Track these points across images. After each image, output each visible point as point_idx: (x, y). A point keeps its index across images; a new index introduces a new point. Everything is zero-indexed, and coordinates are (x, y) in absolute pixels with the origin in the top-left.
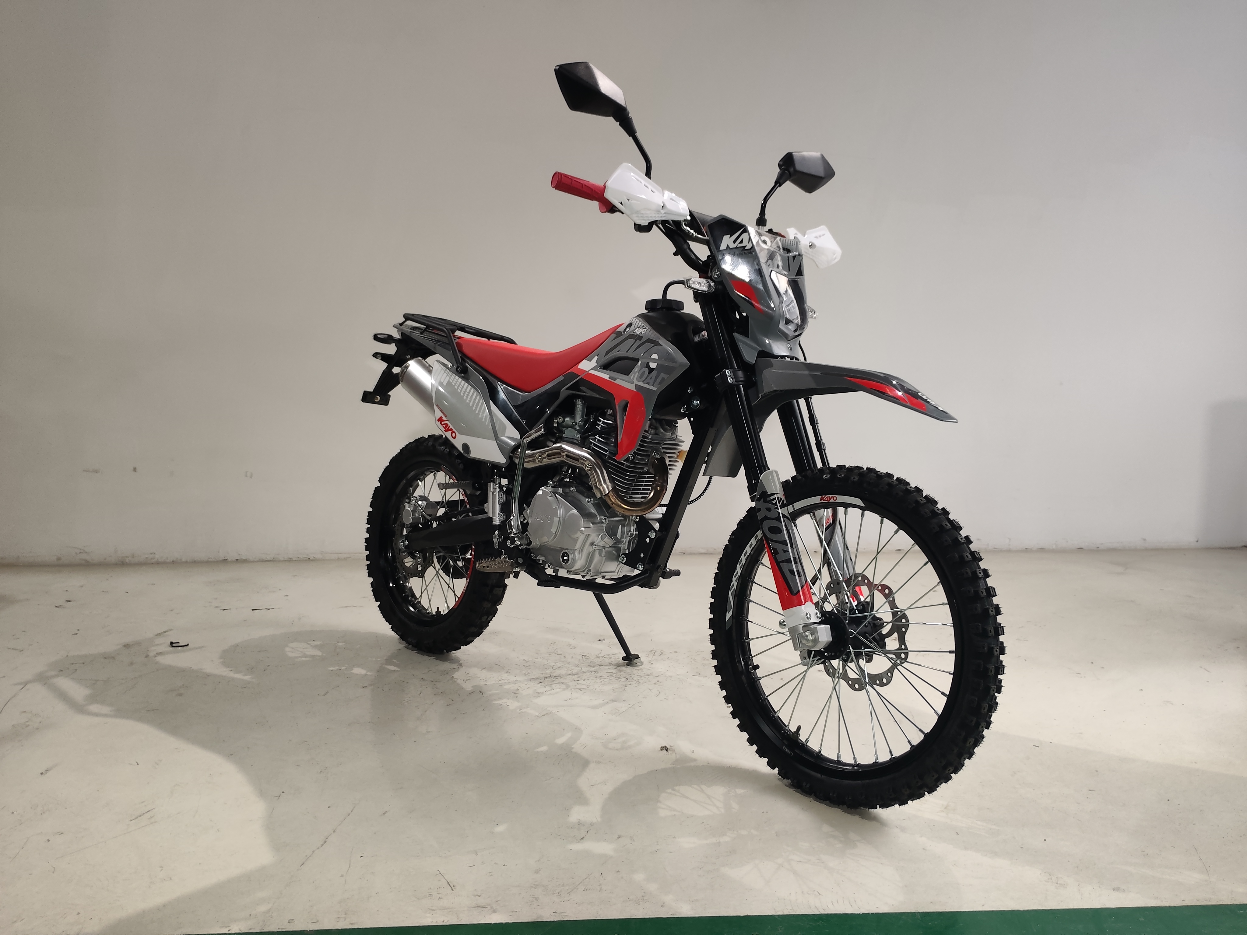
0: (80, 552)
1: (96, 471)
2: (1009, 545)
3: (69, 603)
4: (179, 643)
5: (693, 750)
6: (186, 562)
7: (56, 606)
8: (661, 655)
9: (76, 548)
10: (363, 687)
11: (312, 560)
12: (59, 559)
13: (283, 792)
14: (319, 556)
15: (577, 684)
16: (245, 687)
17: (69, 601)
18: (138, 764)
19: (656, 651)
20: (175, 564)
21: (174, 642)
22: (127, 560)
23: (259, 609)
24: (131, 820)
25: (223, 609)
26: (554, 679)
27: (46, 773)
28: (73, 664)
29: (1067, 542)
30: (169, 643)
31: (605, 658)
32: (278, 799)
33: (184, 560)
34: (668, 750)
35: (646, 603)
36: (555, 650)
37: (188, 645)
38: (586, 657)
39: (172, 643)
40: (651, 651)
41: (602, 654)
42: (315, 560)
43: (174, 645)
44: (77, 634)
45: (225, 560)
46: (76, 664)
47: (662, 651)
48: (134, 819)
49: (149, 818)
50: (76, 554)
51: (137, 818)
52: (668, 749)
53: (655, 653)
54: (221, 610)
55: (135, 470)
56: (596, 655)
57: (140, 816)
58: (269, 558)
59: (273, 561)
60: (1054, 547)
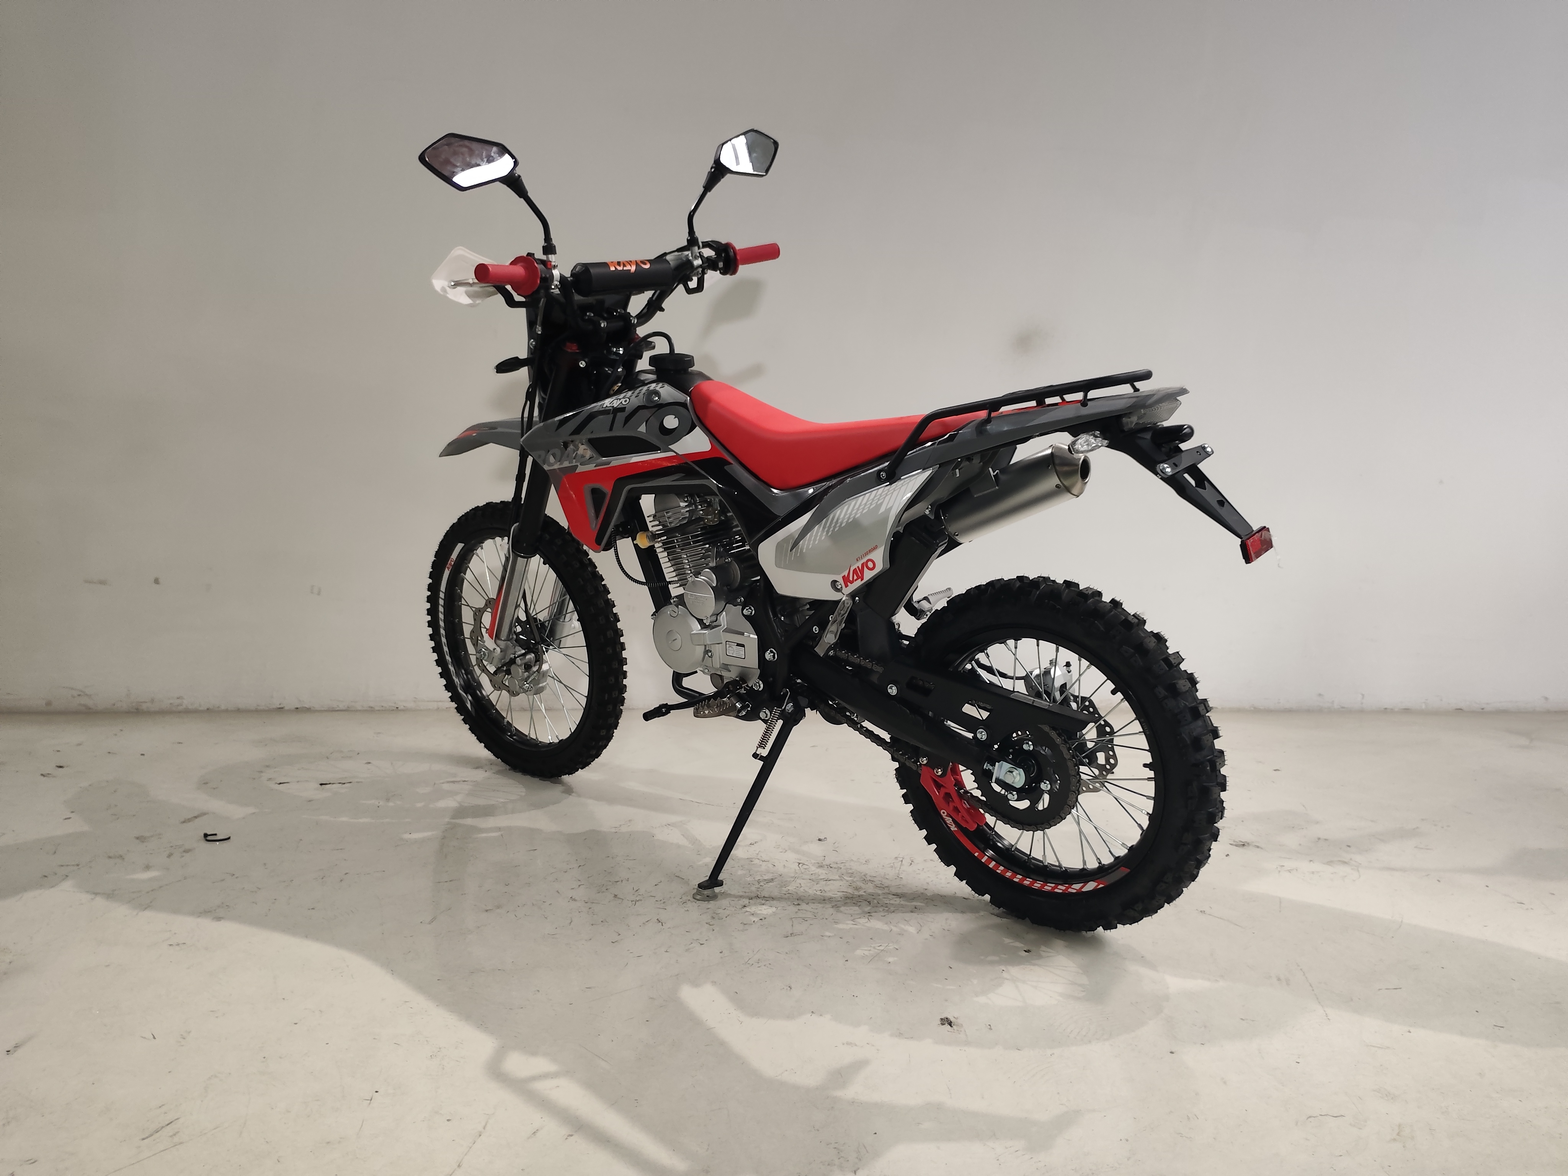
0: (79, 695)
1: (102, 582)
2: (1362, 703)
3: (60, 769)
4: (216, 835)
5: (990, 1025)
6: (227, 711)
7: (42, 775)
8: (911, 864)
9: (72, 689)
10: (487, 911)
11: (402, 710)
12: (49, 703)
13: (377, 1092)
14: (410, 705)
15: (799, 910)
16: (313, 909)
17: (61, 767)
18: (154, 1038)
19: (903, 858)
20: (211, 713)
21: (209, 833)
22: (144, 707)
23: (330, 784)
24: (143, 1139)
25: (279, 782)
26: (763, 902)
27: (15, 1051)
28: (62, 866)
29: (1441, 700)
30: (203, 835)
31: (831, 867)
32: (370, 1104)
33: (223, 708)
34: (952, 1025)
35: (876, 782)
36: (758, 854)
37: (229, 838)
38: (805, 867)
39: (206, 835)
40: (896, 858)
41: (827, 862)
42: (406, 710)
43: (209, 838)
44: (69, 818)
45: (280, 709)
46: (67, 865)
47: (911, 859)
48: (147, 1138)
49: (171, 1136)
50: (73, 697)
51: (151, 1135)
52: (951, 1022)
53: (902, 861)
54: (276, 783)
55: (157, 581)
56: (819, 863)
57: (157, 1132)
58: (341, 707)
59: (347, 710)
60: (1424, 707)
